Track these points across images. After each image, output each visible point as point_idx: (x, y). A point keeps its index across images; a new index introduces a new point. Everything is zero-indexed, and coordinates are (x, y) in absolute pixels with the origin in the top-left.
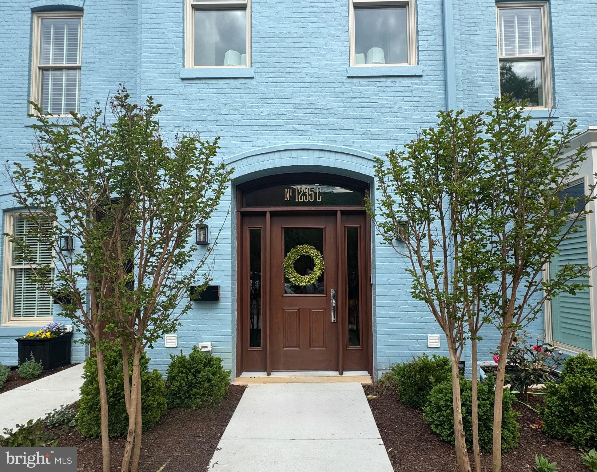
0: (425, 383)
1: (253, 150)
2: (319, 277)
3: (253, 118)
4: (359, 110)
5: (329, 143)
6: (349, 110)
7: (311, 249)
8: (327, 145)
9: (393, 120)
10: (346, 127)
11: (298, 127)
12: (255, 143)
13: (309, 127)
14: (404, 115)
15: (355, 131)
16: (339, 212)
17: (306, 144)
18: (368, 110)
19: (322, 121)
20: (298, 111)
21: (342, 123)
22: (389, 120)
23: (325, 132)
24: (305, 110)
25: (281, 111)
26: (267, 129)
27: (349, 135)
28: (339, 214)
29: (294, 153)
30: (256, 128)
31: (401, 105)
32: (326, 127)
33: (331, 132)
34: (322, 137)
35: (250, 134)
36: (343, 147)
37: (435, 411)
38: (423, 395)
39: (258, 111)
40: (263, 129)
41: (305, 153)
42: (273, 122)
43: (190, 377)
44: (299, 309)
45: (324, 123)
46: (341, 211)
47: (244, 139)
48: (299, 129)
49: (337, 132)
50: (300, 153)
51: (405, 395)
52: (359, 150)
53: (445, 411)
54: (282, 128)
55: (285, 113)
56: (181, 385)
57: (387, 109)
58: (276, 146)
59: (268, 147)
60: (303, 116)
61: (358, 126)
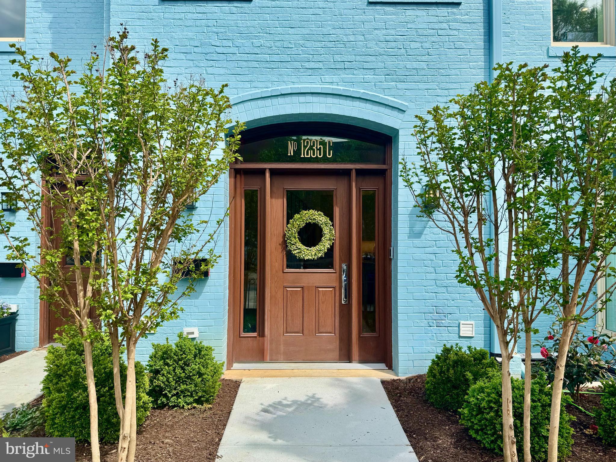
0: (460, 381)
1: (251, 92)
2: (328, 249)
3: (252, 52)
4: (383, 45)
5: (345, 86)
6: (372, 44)
7: (320, 215)
8: (342, 88)
9: (424, 58)
10: (366, 65)
11: (307, 65)
12: (254, 84)
13: (320, 65)
14: (437, 53)
15: (377, 71)
16: (354, 171)
17: (317, 87)
18: (393, 44)
19: (338, 58)
20: (308, 44)
21: (361, 60)
22: (419, 58)
23: (340, 72)
24: (316, 43)
25: (286, 44)
26: (268, 66)
27: (370, 77)
28: (354, 174)
29: (302, 99)
30: (255, 64)
31: (433, 39)
32: (341, 65)
33: (348, 71)
34: (335, 78)
35: (248, 73)
36: (362, 91)
37: (474, 413)
38: (458, 395)
39: (256, 42)
40: (264, 66)
41: (315, 99)
42: (275, 58)
43: (178, 371)
44: (302, 288)
45: (339, 60)
46: (356, 170)
47: (239, 78)
48: (308, 67)
49: (355, 72)
50: (309, 98)
51: (435, 394)
52: (381, 96)
53: (488, 413)
54: (288, 65)
55: (291, 46)
56: (168, 380)
57: (418, 45)
58: (279, 88)
59: (269, 89)
60: (313, 50)
61: (381, 65)
